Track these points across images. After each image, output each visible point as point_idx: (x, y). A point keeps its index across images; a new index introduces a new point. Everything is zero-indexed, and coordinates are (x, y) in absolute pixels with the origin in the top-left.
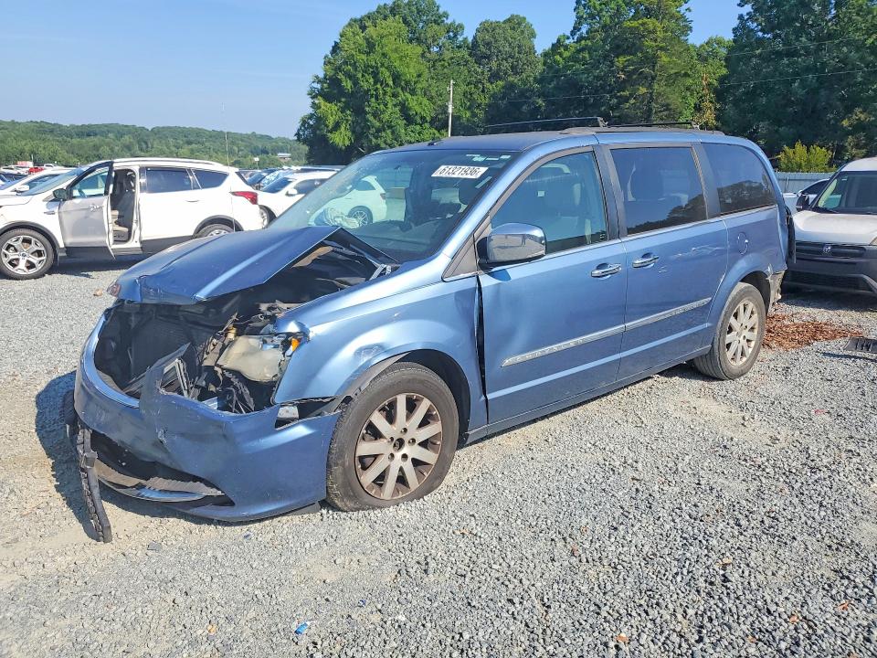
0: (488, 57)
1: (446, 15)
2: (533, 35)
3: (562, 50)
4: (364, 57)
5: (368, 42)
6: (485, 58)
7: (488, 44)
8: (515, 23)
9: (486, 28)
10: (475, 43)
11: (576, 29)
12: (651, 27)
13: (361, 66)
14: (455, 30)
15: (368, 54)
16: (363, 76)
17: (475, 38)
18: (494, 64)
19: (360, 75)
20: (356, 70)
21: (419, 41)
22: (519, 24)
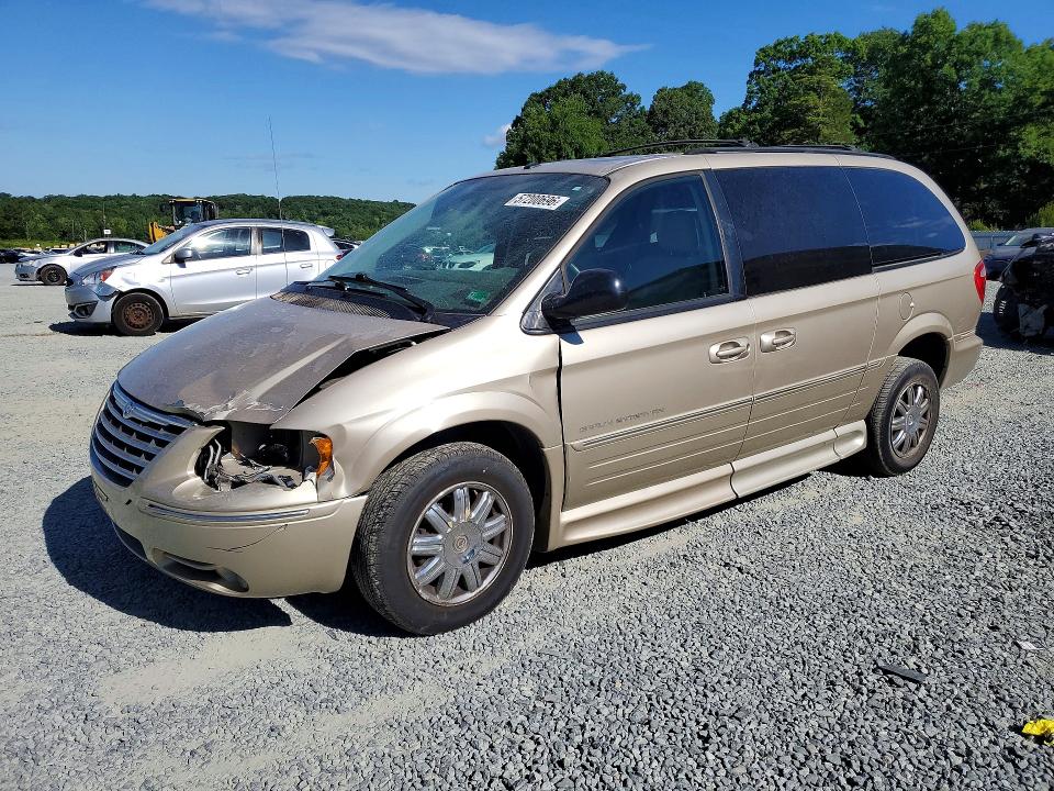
0: (665, 125)
1: (624, 87)
2: (711, 101)
3: (734, 122)
4: (548, 134)
5: (553, 121)
6: (662, 126)
7: (666, 113)
8: (693, 90)
9: (663, 95)
10: (652, 112)
11: (747, 102)
12: (811, 104)
13: (545, 144)
14: (633, 100)
15: (552, 131)
16: (547, 152)
17: (652, 106)
18: (671, 133)
19: (544, 151)
20: (540, 147)
21: (597, 114)
22: (697, 91)
